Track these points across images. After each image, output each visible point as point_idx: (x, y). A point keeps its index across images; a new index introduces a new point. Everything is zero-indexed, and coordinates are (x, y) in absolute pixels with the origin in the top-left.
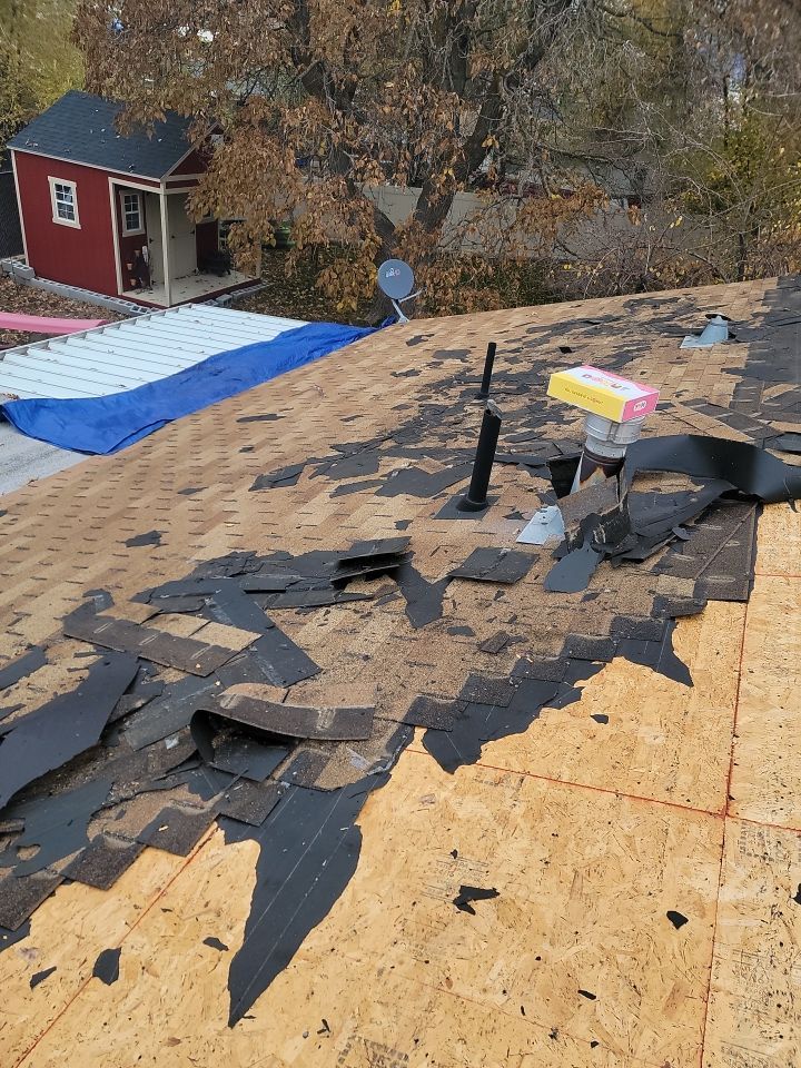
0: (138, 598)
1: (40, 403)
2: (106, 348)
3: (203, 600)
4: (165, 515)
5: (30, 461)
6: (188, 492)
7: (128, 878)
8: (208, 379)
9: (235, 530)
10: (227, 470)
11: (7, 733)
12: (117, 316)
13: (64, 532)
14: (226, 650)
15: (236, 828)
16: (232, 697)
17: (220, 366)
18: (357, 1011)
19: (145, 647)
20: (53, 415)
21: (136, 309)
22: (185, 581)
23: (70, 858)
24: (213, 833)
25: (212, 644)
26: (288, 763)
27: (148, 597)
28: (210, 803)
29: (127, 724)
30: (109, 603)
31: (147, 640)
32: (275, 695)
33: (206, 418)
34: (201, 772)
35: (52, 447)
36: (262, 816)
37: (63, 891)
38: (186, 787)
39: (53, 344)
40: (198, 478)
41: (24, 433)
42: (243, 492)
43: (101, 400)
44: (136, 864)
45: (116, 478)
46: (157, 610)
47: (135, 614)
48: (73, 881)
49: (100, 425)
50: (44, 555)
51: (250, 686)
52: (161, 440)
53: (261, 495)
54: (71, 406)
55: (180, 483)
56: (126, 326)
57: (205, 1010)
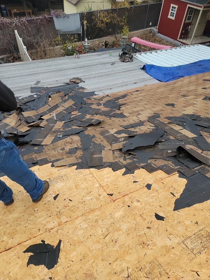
0: (166, 118)
1: (153, 66)
2: (171, 54)
3: (183, 123)
4: (176, 100)
5: (147, 80)
6: (184, 96)
7: (155, 173)
8: (197, 67)
9: (195, 109)
10: (197, 93)
11: (136, 135)
12: (175, 46)
13: (151, 98)
14: (187, 137)
15: (182, 175)
16: (188, 147)
17: (202, 64)
18: (206, 224)
19: (166, 129)
20: (155, 70)
21: (180, 44)
22: (179, 117)
23: (144, 164)
24: (176, 173)
25: (183, 134)
26: (199, 167)
27: (169, 118)
28: (177, 167)
29: (160, 144)
30: (159, 117)
31: (167, 128)
32: (199, 151)
33: (193, 78)
34: (176, 160)
35: (152, 78)
36: (189, 176)
37: (141, 169)
38: (171, 162)
39: (159, 51)
40: (188, 93)
41: (147, 73)
42: (200, 99)
43: (166, 68)
44: (157, 171)
45: (166, 88)
46: (170, 122)
47: (165, 121)
48: (144, 168)
49: (165, 74)
50: (146, 102)
51: (193, 146)
52: (179, 81)
53: (205, 102)
54: (159, 68)
55: (182, 93)
56: (178, 49)
57: (168, 205)
